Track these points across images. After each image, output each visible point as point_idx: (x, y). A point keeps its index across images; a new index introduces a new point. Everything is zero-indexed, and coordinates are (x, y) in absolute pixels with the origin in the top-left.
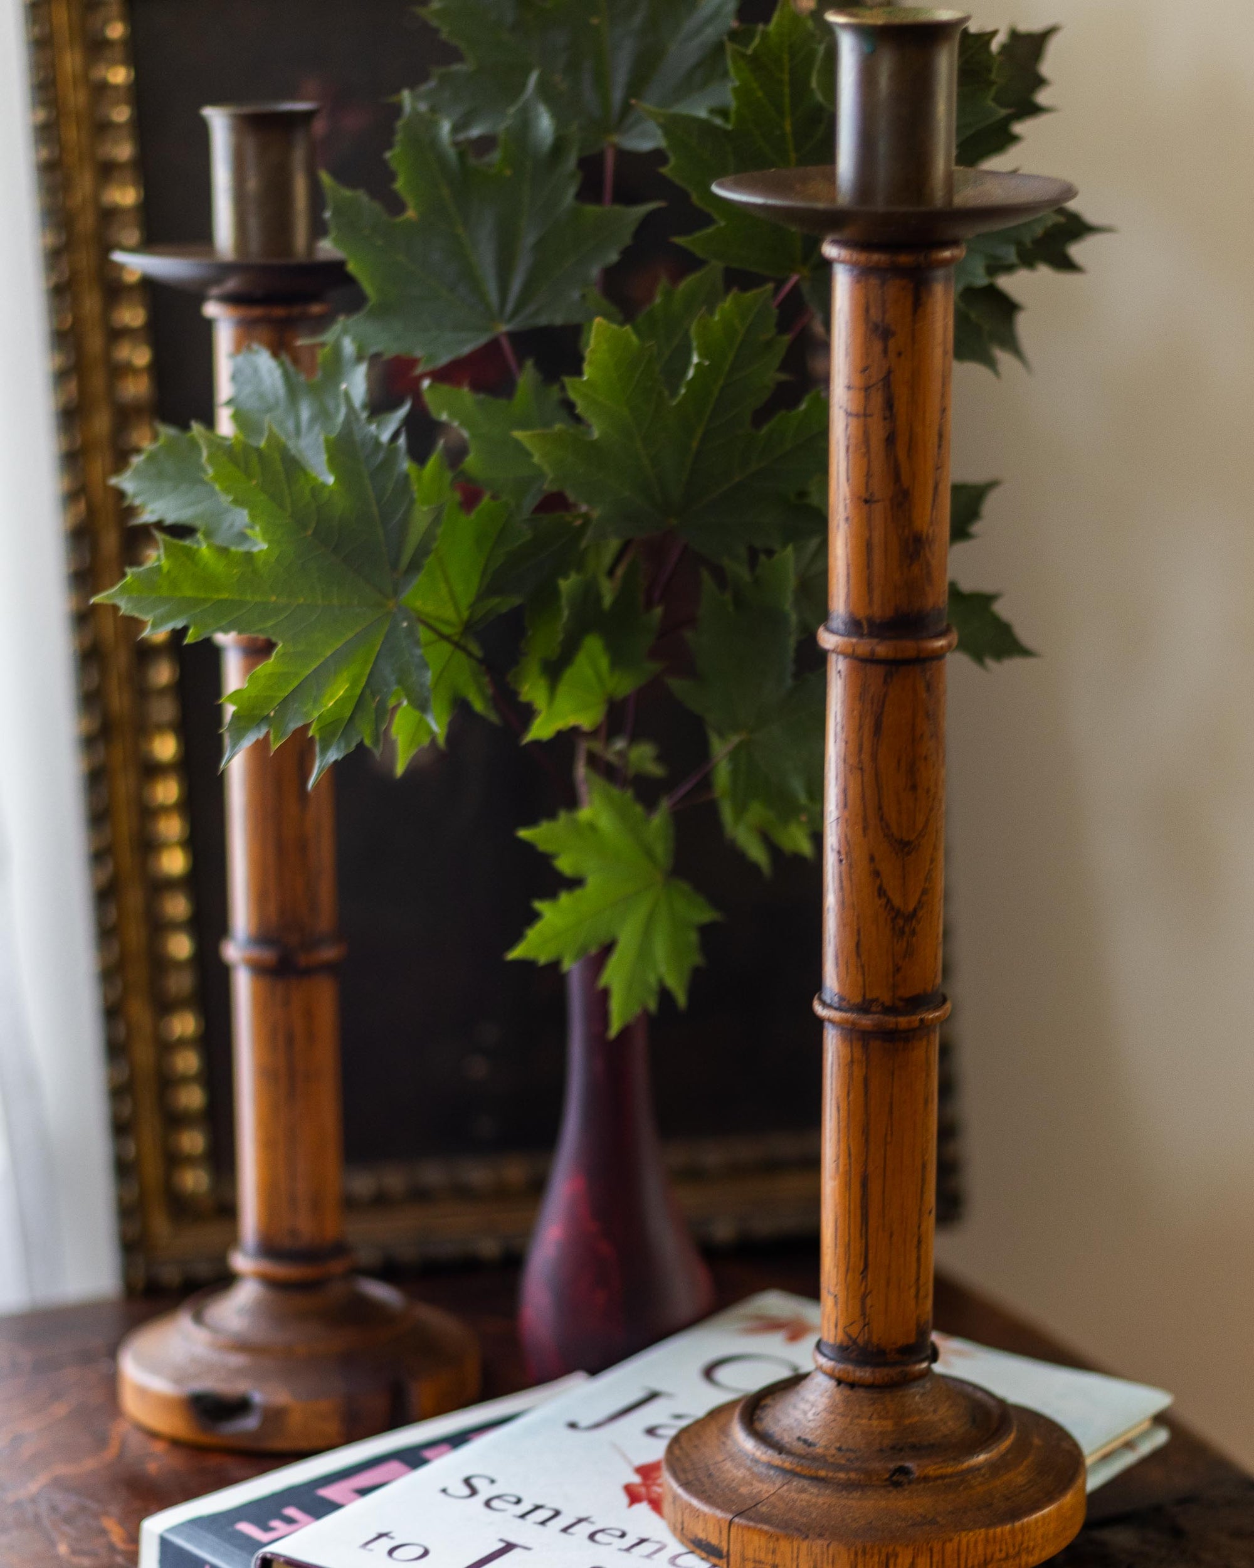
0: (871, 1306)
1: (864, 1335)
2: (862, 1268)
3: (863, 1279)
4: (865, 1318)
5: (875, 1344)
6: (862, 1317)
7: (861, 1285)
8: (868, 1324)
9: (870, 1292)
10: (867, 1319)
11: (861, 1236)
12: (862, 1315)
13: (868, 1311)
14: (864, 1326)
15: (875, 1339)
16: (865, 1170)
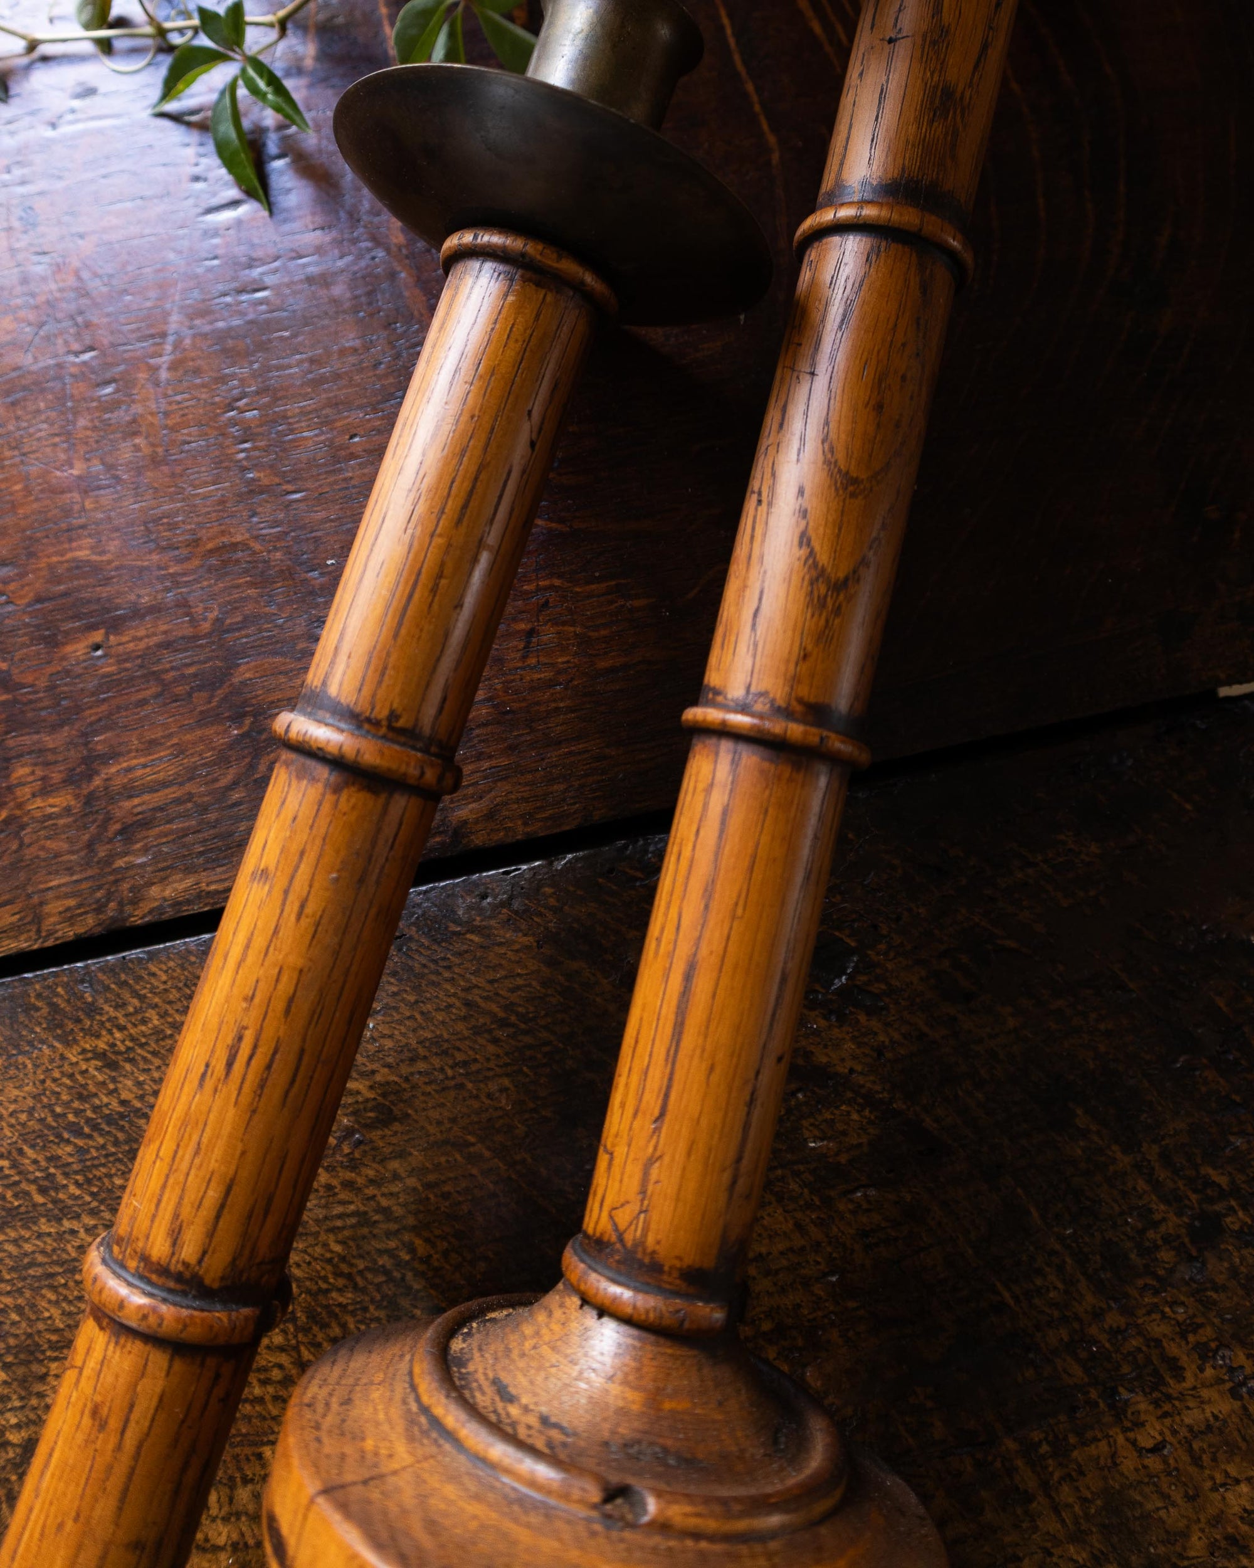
0: (657, 1182)
1: (636, 1230)
2: (656, 1113)
3: (654, 1132)
4: (642, 1201)
5: (649, 1250)
6: (640, 1197)
7: (649, 1141)
8: (645, 1211)
9: (660, 1157)
10: (646, 1203)
11: (667, 1060)
12: (641, 1193)
13: (650, 1188)
14: (641, 1212)
15: (650, 1240)
16: (695, 955)
